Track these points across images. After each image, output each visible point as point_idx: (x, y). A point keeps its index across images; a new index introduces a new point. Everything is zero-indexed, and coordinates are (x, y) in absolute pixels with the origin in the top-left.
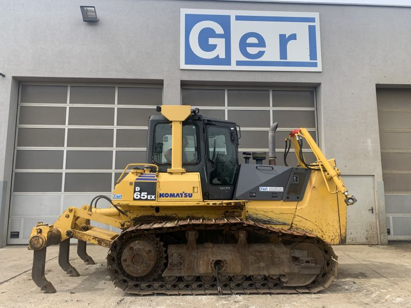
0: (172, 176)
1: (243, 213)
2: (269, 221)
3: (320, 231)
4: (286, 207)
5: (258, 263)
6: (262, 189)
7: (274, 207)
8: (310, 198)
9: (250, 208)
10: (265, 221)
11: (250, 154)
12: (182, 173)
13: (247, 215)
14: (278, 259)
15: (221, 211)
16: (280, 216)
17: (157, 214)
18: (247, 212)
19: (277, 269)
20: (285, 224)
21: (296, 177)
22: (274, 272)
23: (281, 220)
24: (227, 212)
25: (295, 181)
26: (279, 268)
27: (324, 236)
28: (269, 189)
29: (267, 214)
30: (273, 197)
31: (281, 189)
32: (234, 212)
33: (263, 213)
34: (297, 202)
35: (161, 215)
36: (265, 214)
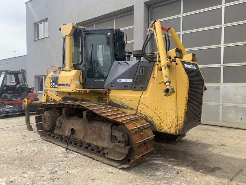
0: (67, 72)
1: (108, 98)
2: (122, 106)
3: (159, 119)
4: (133, 96)
5: (92, 135)
6: (118, 81)
7: (126, 95)
8: (151, 88)
9: (111, 95)
10: (120, 105)
11: (131, 53)
12: (70, 70)
13: (110, 100)
14: (103, 135)
15: (96, 97)
16: (129, 102)
17: (70, 97)
18: (110, 98)
19: (102, 142)
20: (132, 109)
21: (142, 70)
22: (100, 144)
23: (130, 106)
24: (99, 97)
25: (141, 73)
26: (103, 142)
27: (161, 123)
28: (123, 80)
29: (121, 100)
30: (125, 87)
31: (130, 80)
32: (103, 97)
33: (119, 99)
34: (142, 92)
35: (71, 97)
36: (120, 100)
